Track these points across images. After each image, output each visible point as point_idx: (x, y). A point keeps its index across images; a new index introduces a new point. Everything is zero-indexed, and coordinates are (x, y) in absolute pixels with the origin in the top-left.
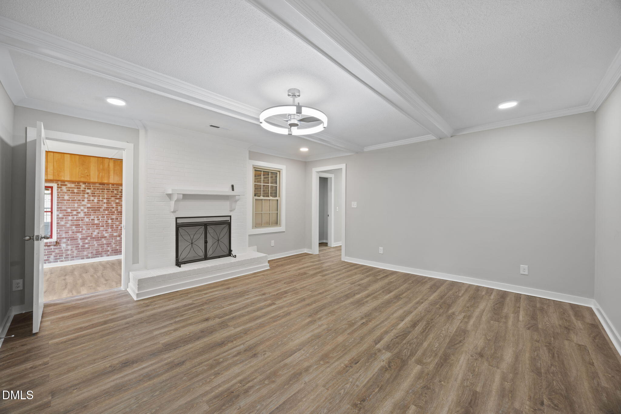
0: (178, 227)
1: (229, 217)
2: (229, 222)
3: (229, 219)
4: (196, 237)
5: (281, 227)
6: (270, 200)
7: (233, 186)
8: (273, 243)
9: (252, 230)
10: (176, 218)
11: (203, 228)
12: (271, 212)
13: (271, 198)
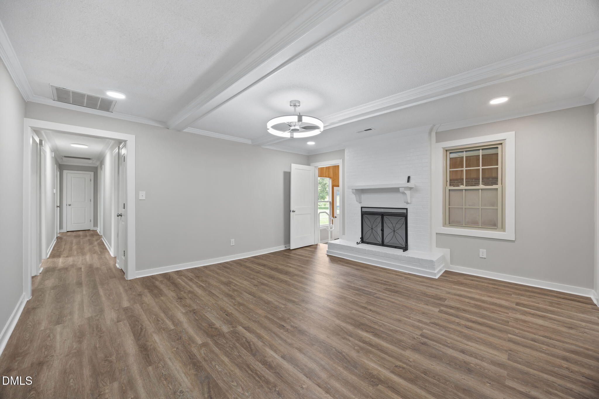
0: (363, 214)
2: (406, 215)
3: (406, 212)
6: (480, 189)
7: (409, 178)
8: (483, 253)
9: (442, 228)
10: (362, 208)
11: (380, 218)
13: (481, 186)
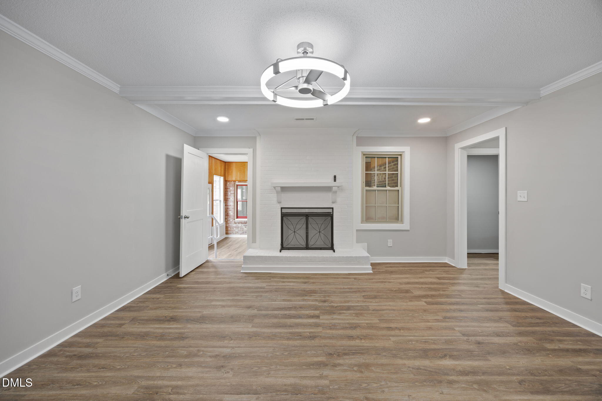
0: (284, 216)
1: (332, 209)
2: (332, 215)
3: (332, 211)
4: (298, 226)
5: (403, 224)
6: (387, 190)
7: (335, 177)
8: (390, 243)
9: (361, 224)
10: (282, 208)
11: (304, 219)
12: (388, 205)
13: (388, 188)
